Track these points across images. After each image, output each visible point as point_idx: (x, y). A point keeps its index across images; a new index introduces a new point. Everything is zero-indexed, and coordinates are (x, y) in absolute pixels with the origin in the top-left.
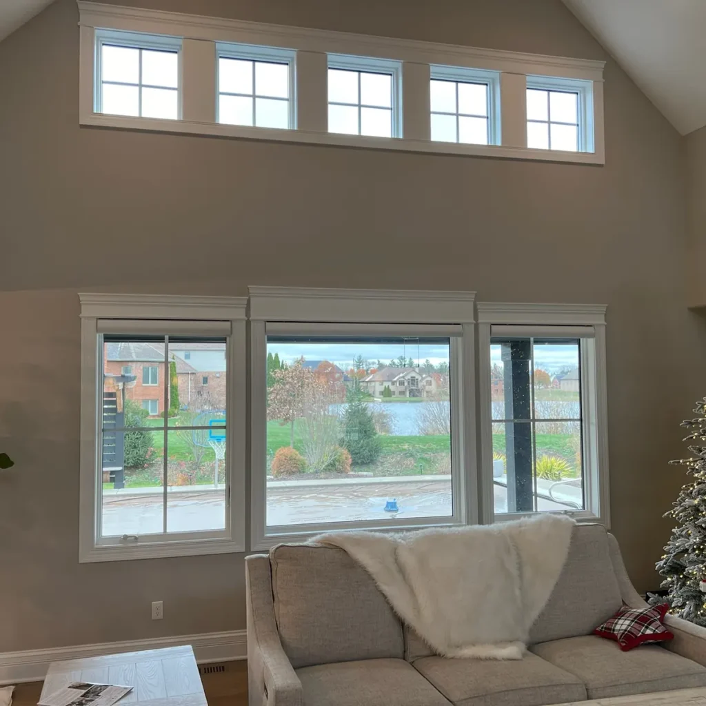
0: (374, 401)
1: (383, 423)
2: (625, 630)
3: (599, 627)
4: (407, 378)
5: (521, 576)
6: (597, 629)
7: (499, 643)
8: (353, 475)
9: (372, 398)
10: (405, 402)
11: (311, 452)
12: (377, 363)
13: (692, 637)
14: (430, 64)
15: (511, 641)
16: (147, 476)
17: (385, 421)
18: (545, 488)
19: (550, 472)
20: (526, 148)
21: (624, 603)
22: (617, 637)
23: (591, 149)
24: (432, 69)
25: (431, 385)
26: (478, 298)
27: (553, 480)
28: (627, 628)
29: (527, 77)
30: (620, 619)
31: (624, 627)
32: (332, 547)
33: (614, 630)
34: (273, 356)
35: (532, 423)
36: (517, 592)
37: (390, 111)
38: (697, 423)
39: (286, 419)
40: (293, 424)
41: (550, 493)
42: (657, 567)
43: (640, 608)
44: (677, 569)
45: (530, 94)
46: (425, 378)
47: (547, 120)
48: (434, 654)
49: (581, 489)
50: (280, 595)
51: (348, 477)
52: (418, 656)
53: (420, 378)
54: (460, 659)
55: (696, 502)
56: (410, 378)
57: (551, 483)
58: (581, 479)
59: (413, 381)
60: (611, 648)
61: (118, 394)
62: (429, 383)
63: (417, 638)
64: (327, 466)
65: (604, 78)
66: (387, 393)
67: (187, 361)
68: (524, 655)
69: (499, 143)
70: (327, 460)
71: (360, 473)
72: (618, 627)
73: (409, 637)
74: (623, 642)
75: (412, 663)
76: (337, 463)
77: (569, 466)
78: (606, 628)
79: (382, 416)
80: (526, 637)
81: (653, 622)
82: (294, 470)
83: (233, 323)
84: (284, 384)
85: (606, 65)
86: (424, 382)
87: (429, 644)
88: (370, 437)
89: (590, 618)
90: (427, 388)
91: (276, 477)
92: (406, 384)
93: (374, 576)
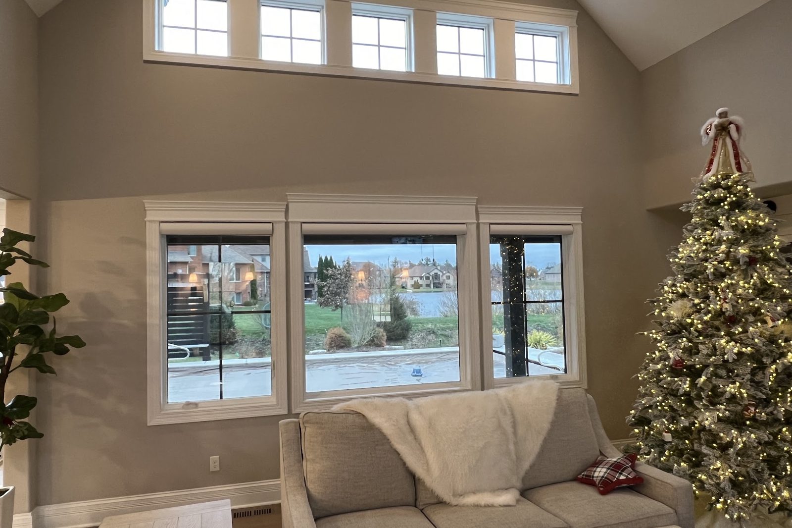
0: (406, 292)
1: (413, 309)
2: (603, 477)
3: (581, 474)
4: (431, 274)
5: (515, 433)
6: (579, 477)
7: (496, 490)
8: (388, 348)
9: (405, 290)
10: (430, 292)
11: (355, 331)
12: (409, 263)
13: (660, 482)
14: (437, 12)
15: (506, 489)
16: (231, 351)
17: (414, 307)
18: (535, 355)
19: (539, 343)
20: (516, 81)
21: (601, 454)
22: (595, 482)
23: (568, 82)
24: (438, 15)
25: (449, 279)
26: (478, 202)
27: (541, 349)
28: (604, 474)
29: (516, 23)
30: (598, 467)
31: (601, 474)
32: (352, 412)
33: (593, 477)
34: (329, 259)
35: (524, 304)
36: (512, 447)
37: (404, 50)
38: (659, 301)
39: (337, 306)
40: (342, 309)
41: (539, 359)
42: (627, 420)
43: (614, 457)
44: (643, 421)
45: (518, 37)
46: (445, 274)
47: (532, 58)
48: (441, 503)
49: (563, 355)
50: (308, 455)
51: (384, 350)
52: (427, 504)
53: (441, 274)
54: (463, 506)
55: (659, 366)
56: (433, 274)
57: (539, 351)
58: (563, 348)
59: (436, 276)
60: (590, 493)
61: (204, 287)
62: (448, 278)
63: (426, 489)
64: (367, 342)
65: (577, 24)
66: (416, 286)
67: (263, 263)
68: (518, 501)
69: (494, 77)
70: (368, 338)
71: (394, 347)
72: (596, 474)
73: (420, 487)
74: (601, 487)
75: (422, 511)
76: (375, 339)
77: (553, 338)
78: (586, 476)
79: (412, 303)
80: (519, 484)
81: (625, 468)
82: (342, 344)
83: (274, 225)
84: (335, 280)
85: (578, 14)
86: (444, 277)
87: (436, 494)
88: (401, 319)
89: (573, 466)
90: (447, 281)
91: (329, 351)
92: (431, 278)
93: (389, 437)
